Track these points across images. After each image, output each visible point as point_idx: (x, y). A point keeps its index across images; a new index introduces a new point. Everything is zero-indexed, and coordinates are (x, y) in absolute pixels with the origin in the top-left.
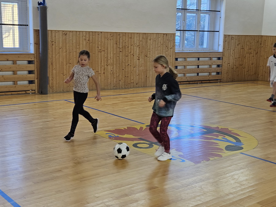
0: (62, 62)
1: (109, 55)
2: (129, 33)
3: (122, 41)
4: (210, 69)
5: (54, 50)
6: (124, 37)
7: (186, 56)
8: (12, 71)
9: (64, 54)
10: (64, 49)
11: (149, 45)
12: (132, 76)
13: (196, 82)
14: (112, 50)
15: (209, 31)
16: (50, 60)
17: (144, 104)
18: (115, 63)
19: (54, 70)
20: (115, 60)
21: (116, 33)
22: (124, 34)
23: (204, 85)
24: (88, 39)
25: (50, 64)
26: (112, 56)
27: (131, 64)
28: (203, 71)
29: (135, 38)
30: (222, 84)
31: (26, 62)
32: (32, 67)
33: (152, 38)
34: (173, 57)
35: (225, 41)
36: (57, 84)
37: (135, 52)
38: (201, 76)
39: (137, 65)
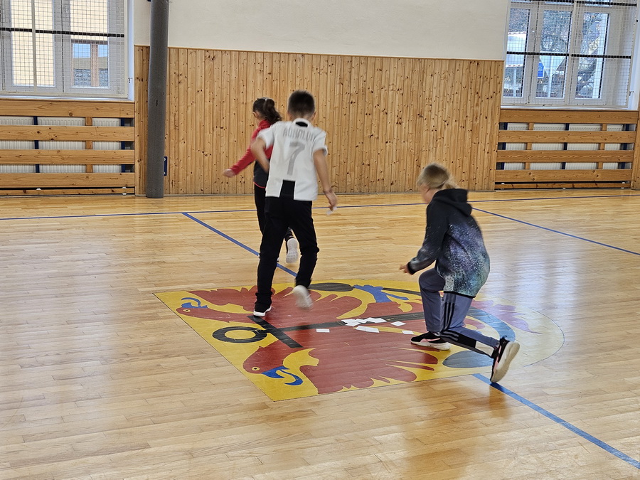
0: (201, 123)
2: (375, 57)
3: (356, 77)
4: (598, 154)
5: (181, 94)
6: (363, 68)
7: (530, 116)
8: (83, 141)
9: (207, 104)
10: (207, 93)
11: (427, 88)
12: (381, 162)
13: (557, 185)
16: (172, 119)
18: (336, 132)
19: (183, 141)
20: (336, 124)
21: (341, 56)
22: (363, 60)
24: (268, 72)
25: (172, 127)
26: (328, 112)
27: (378, 134)
28: (580, 157)
29: (392, 70)
31: (117, 121)
32: (129, 133)
33: (437, 71)
34: (492, 120)
36: (187, 175)
37: (390, 105)
38: (572, 171)
39: (395, 137)
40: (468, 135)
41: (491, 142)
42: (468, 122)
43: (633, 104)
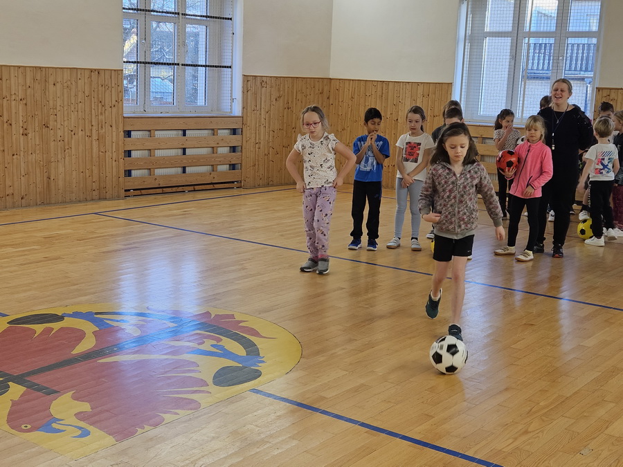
4: (213, 157)
7: (152, 124)
11: (51, 98)
12: (9, 176)
13: (180, 189)
15: (209, 66)
23: (200, 195)
27: (4, 146)
28: (197, 161)
29: (13, 79)
30: (243, 191)
33: (59, 80)
34: (117, 129)
35: (245, 91)
37: (14, 116)
38: (192, 174)
39: (22, 149)
40: (95, 144)
41: (118, 150)
42: (94, 131)
43: (237, 110)
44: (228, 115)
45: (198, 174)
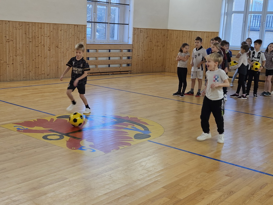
1: (17, 45)
2: (39, 23)
3: (31, 31)
4: (121, 61)
6: (34, 27)
7: (97, 47)
11: (59, 36)
12: (43, 66)
13: (108, 73)
14: (21, 40)
15: (119, 24)
17: (55, 95)
18: (24, 54)
21: (25, 22)
22: (34, 24)
23: (115, 76)
26: (21, 46)
27: (41, 54)
28: (114, 62)
29: (45, 28)
30: (132, 75)
33: (63, 29)
35: (134, 34)
37: (45, 43)
38: (112, 68)
39: (48, 56)
43: (131, 42)
44: (127, 44)
45: (115, 68)
